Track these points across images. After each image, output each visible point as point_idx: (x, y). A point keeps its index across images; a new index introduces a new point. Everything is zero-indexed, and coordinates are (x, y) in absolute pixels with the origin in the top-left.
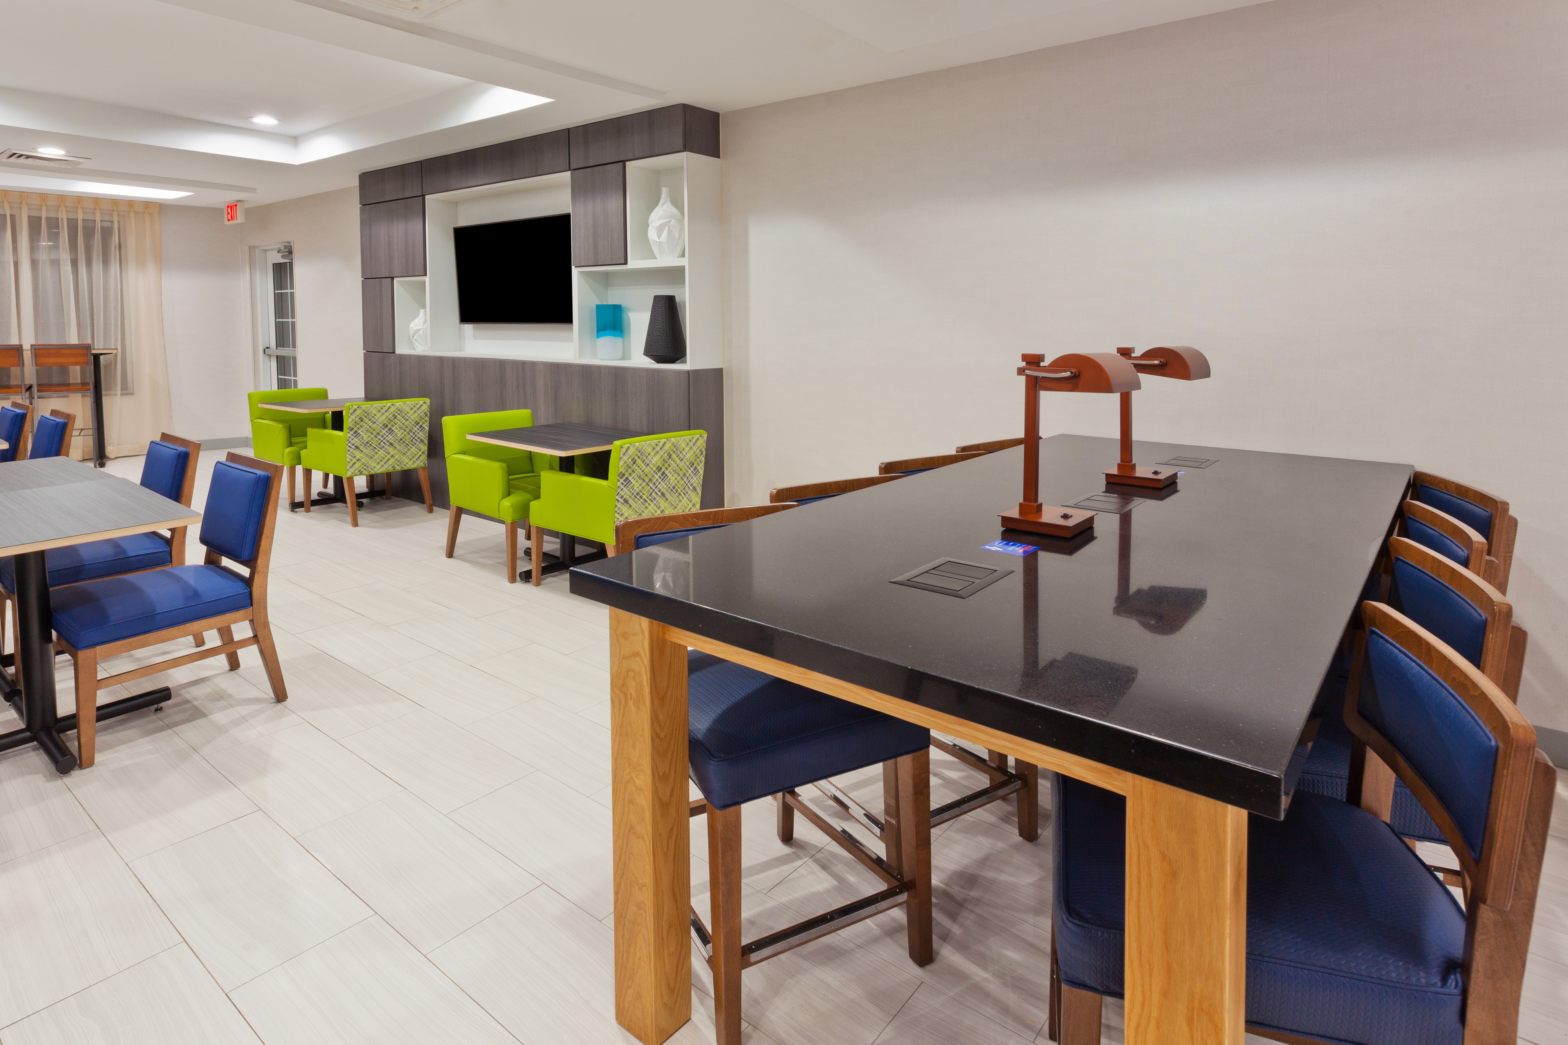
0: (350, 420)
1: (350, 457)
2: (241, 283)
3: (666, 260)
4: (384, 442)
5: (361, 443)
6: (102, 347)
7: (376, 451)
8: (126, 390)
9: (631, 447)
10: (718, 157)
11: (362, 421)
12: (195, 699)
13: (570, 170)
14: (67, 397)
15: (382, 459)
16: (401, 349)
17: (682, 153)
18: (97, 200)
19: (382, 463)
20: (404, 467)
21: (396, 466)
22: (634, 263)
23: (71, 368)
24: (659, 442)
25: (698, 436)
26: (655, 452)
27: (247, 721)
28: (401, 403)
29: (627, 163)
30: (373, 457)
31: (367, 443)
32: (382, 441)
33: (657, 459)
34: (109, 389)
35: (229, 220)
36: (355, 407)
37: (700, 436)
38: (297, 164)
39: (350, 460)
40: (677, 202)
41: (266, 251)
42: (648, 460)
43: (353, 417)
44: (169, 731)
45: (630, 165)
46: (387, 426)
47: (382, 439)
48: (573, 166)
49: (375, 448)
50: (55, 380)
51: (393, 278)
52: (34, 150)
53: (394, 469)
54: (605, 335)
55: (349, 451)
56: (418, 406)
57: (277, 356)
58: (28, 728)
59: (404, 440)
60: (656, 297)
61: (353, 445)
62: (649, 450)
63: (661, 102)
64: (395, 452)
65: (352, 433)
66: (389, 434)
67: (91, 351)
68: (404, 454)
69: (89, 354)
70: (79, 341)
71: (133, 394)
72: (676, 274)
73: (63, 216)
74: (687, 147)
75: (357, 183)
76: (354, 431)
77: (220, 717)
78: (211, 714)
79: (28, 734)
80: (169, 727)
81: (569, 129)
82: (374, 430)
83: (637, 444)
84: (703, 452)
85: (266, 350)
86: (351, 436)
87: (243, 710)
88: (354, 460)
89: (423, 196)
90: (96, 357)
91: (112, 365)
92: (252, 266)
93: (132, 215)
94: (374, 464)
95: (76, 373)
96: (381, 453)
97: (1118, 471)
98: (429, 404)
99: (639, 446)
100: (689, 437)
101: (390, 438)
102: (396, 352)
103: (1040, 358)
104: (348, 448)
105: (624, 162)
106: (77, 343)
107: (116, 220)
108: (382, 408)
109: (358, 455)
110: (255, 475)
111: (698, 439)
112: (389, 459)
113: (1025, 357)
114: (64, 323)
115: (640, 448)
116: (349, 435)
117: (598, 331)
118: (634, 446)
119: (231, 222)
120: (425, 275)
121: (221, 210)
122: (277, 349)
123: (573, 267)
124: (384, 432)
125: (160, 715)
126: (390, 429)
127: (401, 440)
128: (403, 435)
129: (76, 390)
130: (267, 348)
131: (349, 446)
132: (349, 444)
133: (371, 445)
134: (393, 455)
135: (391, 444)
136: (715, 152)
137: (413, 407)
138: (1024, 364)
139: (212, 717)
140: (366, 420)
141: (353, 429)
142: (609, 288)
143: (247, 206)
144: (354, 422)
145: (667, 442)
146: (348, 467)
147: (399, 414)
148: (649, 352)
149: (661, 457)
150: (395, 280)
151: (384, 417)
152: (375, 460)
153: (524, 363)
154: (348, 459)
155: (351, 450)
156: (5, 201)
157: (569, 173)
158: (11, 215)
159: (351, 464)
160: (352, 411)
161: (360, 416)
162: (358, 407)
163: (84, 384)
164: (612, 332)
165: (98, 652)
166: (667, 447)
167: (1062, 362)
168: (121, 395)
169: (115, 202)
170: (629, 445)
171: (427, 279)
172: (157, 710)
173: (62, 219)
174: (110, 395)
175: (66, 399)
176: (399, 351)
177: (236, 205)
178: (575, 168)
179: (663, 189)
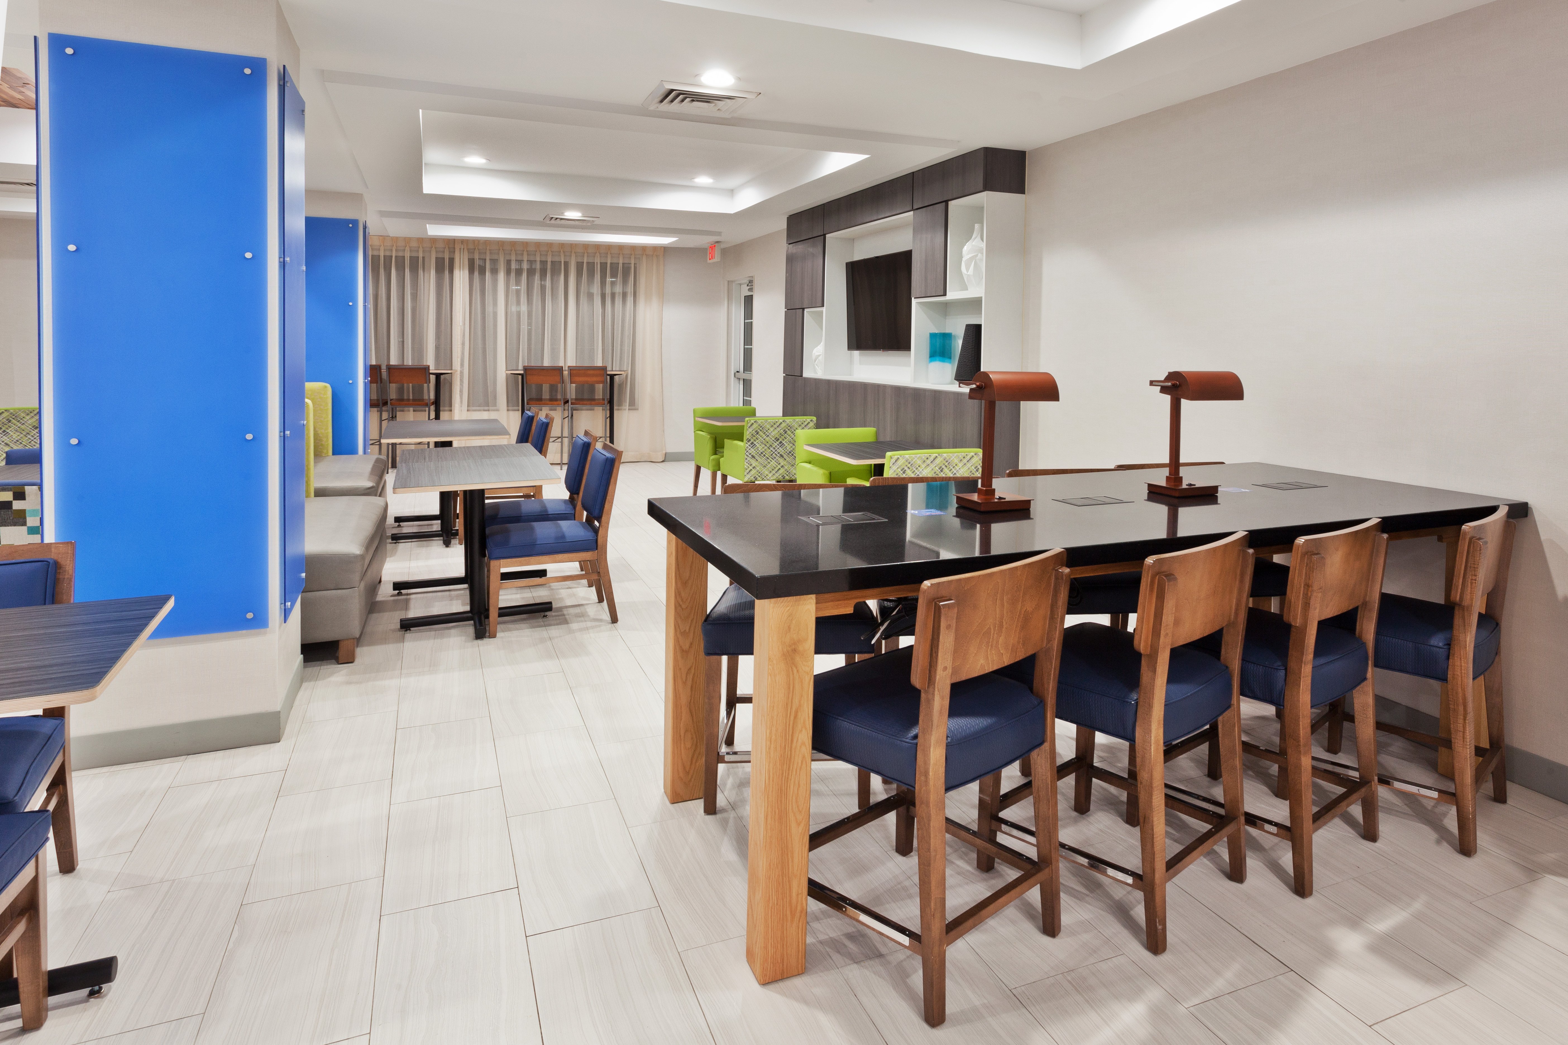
0: (748, 433)
1: (748, 465)
2: (721, 313)
3: (975, 291)
4: (775, 454)
5: (756, 453)
6: (618, 369)
7: (769, 461)
8: (633, 405)
9: (901, 458)
10: (1024, 193)
11: (757, 434)
12: (568, 615)
13: (913, 210)
14: (593, 410)
15: (773, 468)
16: (806, 374)
17: (983, 193)
18: (621, 247)
19: (774, 472)
20: (793, 477)
21: (785, 475)
22: (953, 294)
23: (597, 385)
24: (930, 456)
25: (973, 454)
26: (925, 465)
27: (588, 630)
28: (791, 420)
29: (949, 202)
30: (766, 466)
31: (762, 453)
32: (774, 452)
33: (928, 471)
34: (620, 404)
35: (710, 259)
36: (753, 421)
37: (975, 454)
38: (732, 212)
39: (747, 467)
41: (740, 284)
42: (918, 471)
43: (750, 430)
44: (544, 628)
45: (951, 204)
46: (778, 439)
47: (774, 451)
48: (914, 208)
49: (768, 458)
50: (586, 396)
51: (803, 309)
52: (562, 214)
53: (784, 478)
54: (936, 360)
55: (746, 459)
56: (806, 423)
57: (744, 379)
58: (471, 611)
59: (792, 453)
60: (968, 326)
61: (750, 454)
62: (919, 462)
63: (955, 150)
64: (785, 463)
65: (749, 444)
66: (780, 447)
67: (606, 372)
68: (793, 465)
69: (605, 374)
70: (603, 363)
71: (638, 409)
73: (598, 260)
74: (989, 186)
75: (785, 226)
76: (751, 442)
77: (574, 626)
78: (571, 623)
79: (470, 615)
80: (545, 626)
81: (913, 173)
82: (767, 442)
83: (907, 456)
84: (978, 469)
85: (736, 373)
86: (749, 447)
87: (589, 624)
88: (751, 468)
89: (824, 235)
90: (612, 377)
91: (622, 386)
92: (729, 298)
93: (644, 257)
94: (767, 472)
95: (600, 390)
96: (773, 463)
97: (1166, 483)
98: (815, 422)
99: (909, 458)
100: (963, 454)
101: (781, 450)
102: (803, 376)
104: (746, 457)
105: (946, 202)
106: (601, 365)
107: (633, 262)
108: (774, 424)
109: (754, 463)
110: (605, 457)
111: (973, 456)
112: (780, 469)
114: (594, 349)
115: (910, 460)
116: (747, 445)
117: (930, 357)
118: (904, 458)
119: (711, 261)
120: (823, 306)
121: (706, 249)
122: (744, 373)
123: (913, 298)
124: (776, 444)
125: (545, 619)
126: (781, 442)
127: (790, 452)
128: (792, 449)
129: (598, 404)
130: (738, 372)
131: (747, 455)
132: (747, 453)
133: (764, 456)
134: (783, 466)
135: (782, 456)
136: (1022, 190)
137: (801, 424)
139: (571, 625)
140: (761, 433)
141: (750, 440)
142: (946, 317)
143: (723, 246)
144: (751, 434)
145: (939, 457)
146: (746, 474)
147: (789, 430)
148: (958, 375)
149: (932, 469)
150: (806, 310)
151: (776, 431)
152: (768, 468)
154: (745, 466)
155: (748, 459)
156: (562, 251)
157: (911, 213)
158: (564, 262)
159: (748, 471)
160: (749, 425)
161: (756, 430)
162: (755, 422)
163: (603, 399)
164: (941, 358)
165: (501, 563)
166: (938, 461)
168: (629, 409)
169: (633, 248)
170: (899, 456)
171: (824, 309)
172: (544, 616)
173: (597, 263)
174: (621, 410)
175: (592, 411)
176: (805, 375)
177: (715, 246)
178: (916, 208)
179: (976, 225)
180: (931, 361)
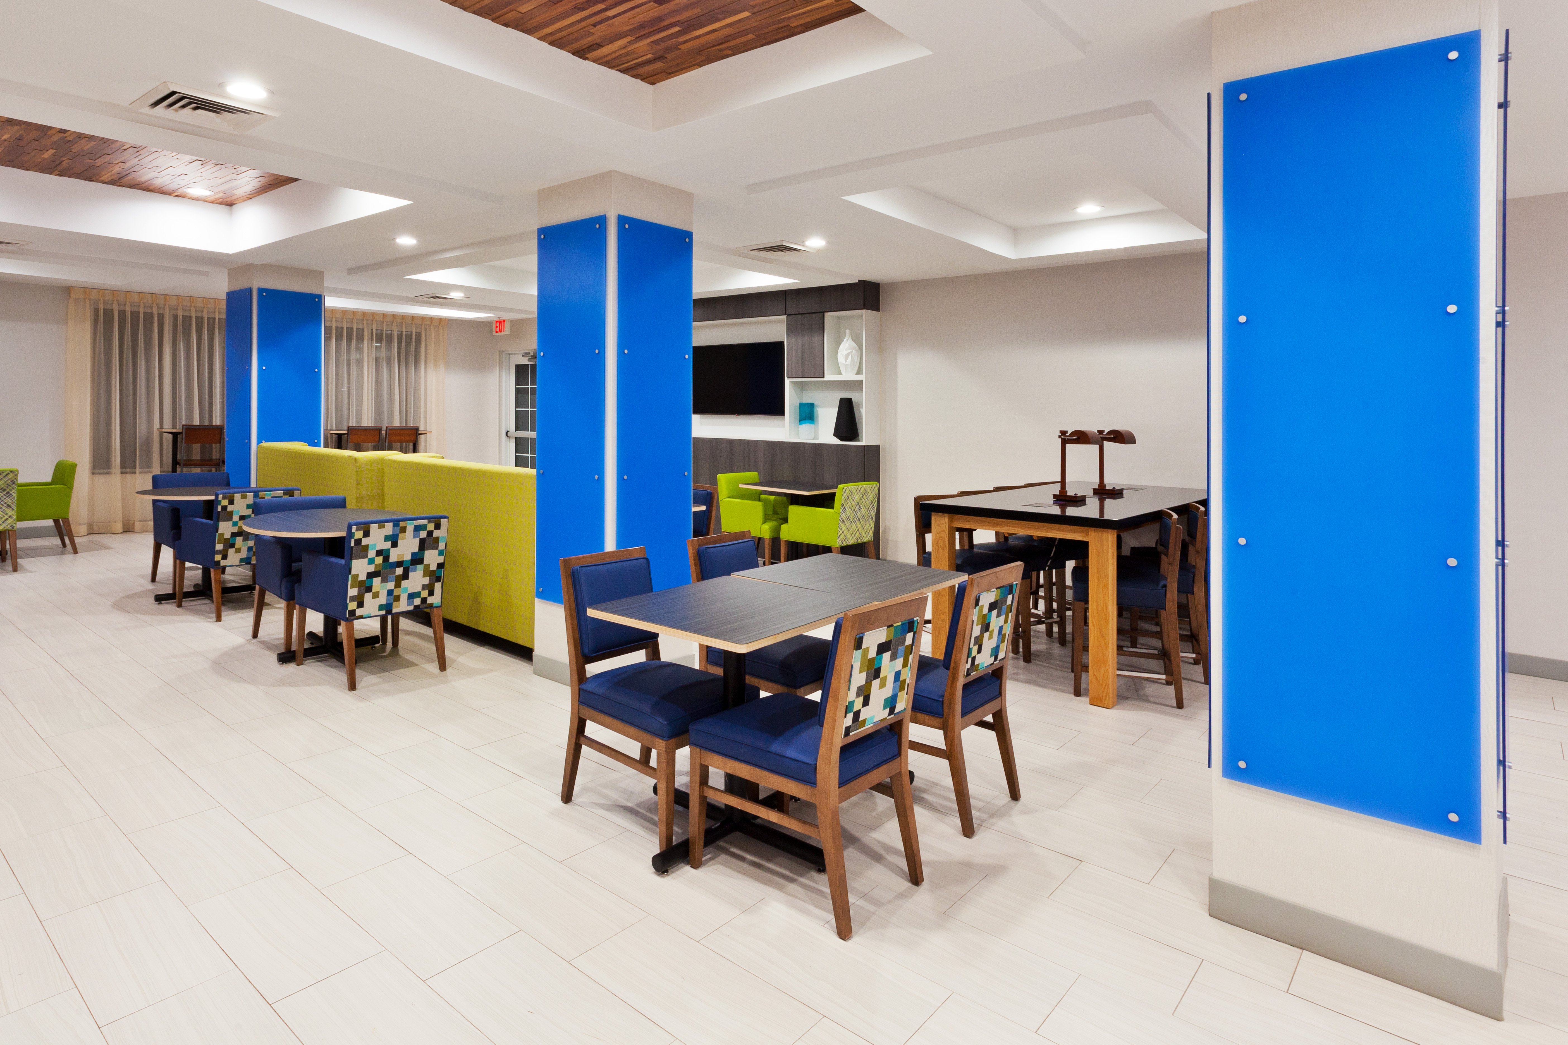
2: (491, 379)
3: (848, 375)
9: (844, 490)
10: (879, 311)
13: (786, 315)
17: (861, 310)
22: (828, 377)
24: (858, 487)
25: (875, 485)
26: (856, 493)
33: (858, 497)
35: (497, 332)
37: (872, 486)
40: (857, 340)
41: (511, 356)
42: (854, 497)
45: (826, 314)
48: (787, 313)
54: (805, 423)
60: (841, 399)
62: (854, 491)
72: (857, 385)
74: (865, 306)
81: (787, 290)
83: (850, 487)
84: (876, 495)
92: (500, 365)
97: (1098, 487)
99: (848, 489)
103: (1066, 432)
105: (823, 313)
111: (871, 488)
113: (1061, 432)
115: (851, 490)
117: (800, 421)
119: (499, 334)
123: (786, 379)
136: (877, 309)
138: (1060, 434)
142: (803, 392)
145: (862, 488)
148: (836, 434)
153: (749, 441)
157: (783, 317)
164: (809, 421)
166: (862, 491)
167: (1075, 433)
177: (505, 321)
178: (789, 313)
179: (847, 330)
180: (800, 424)
